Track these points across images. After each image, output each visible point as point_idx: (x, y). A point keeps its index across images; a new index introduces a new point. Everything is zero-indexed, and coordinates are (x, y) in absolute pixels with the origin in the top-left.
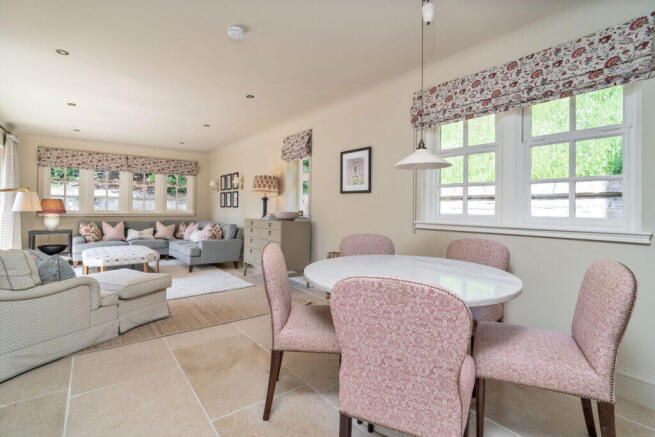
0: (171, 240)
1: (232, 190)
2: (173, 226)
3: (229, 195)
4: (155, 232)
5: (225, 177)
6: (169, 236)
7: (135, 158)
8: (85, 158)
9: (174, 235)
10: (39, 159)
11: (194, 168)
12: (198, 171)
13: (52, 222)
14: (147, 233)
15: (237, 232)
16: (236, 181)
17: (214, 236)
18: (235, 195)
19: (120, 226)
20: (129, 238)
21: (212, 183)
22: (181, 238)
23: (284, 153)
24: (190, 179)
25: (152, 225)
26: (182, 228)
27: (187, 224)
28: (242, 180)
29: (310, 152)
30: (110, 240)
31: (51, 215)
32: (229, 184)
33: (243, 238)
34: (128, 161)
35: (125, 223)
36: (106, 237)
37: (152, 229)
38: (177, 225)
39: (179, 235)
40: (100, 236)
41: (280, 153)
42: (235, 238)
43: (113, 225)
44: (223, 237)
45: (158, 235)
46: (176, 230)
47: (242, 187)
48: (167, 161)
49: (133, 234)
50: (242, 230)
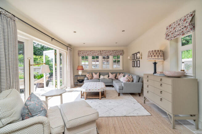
0: (114, 80)
1: (137, 60)
2: (114, 75)
3: (135, 62)
4: (109, 76)
5: (134, 54)
6: (113, 78)
7: (103, 51)
8: (89, 53)
9: (115, 78)
10: (78, 54)
11: (122, 52)
12: (123, 54)
13: (80, 73)
14: (106, 77)
15: (140, 79)
16: (138, 55)
17: (129, 81)
18: (138, 62)
19: (98, 74)
20: (100, 78)
21: (129, 58)
22: (118, 79)
23: (167, 35)
24: (121, 57)
25: (108, 74)
26: (118, 75)
27: (120, 73)
28: (141, 55)
29: (193, 27)
30: (95, 79)
31: (80, 71)
32: (135, 57)
33: (143, 82)
34: (101, 52)
35: (99, 73)
36: (94, 78)
37: (108, 75)
38: (116, 74)
39: (117, 78)
40: (92, 77)
41: (165, 36)
42: (138, 82)
43: (96, 74)
44: (133, 81)
45: (110, 77)
46: (116, 76)
47: (141, 58)
48: (113, 51)
49: (102, 77)
50: (142, 78)
